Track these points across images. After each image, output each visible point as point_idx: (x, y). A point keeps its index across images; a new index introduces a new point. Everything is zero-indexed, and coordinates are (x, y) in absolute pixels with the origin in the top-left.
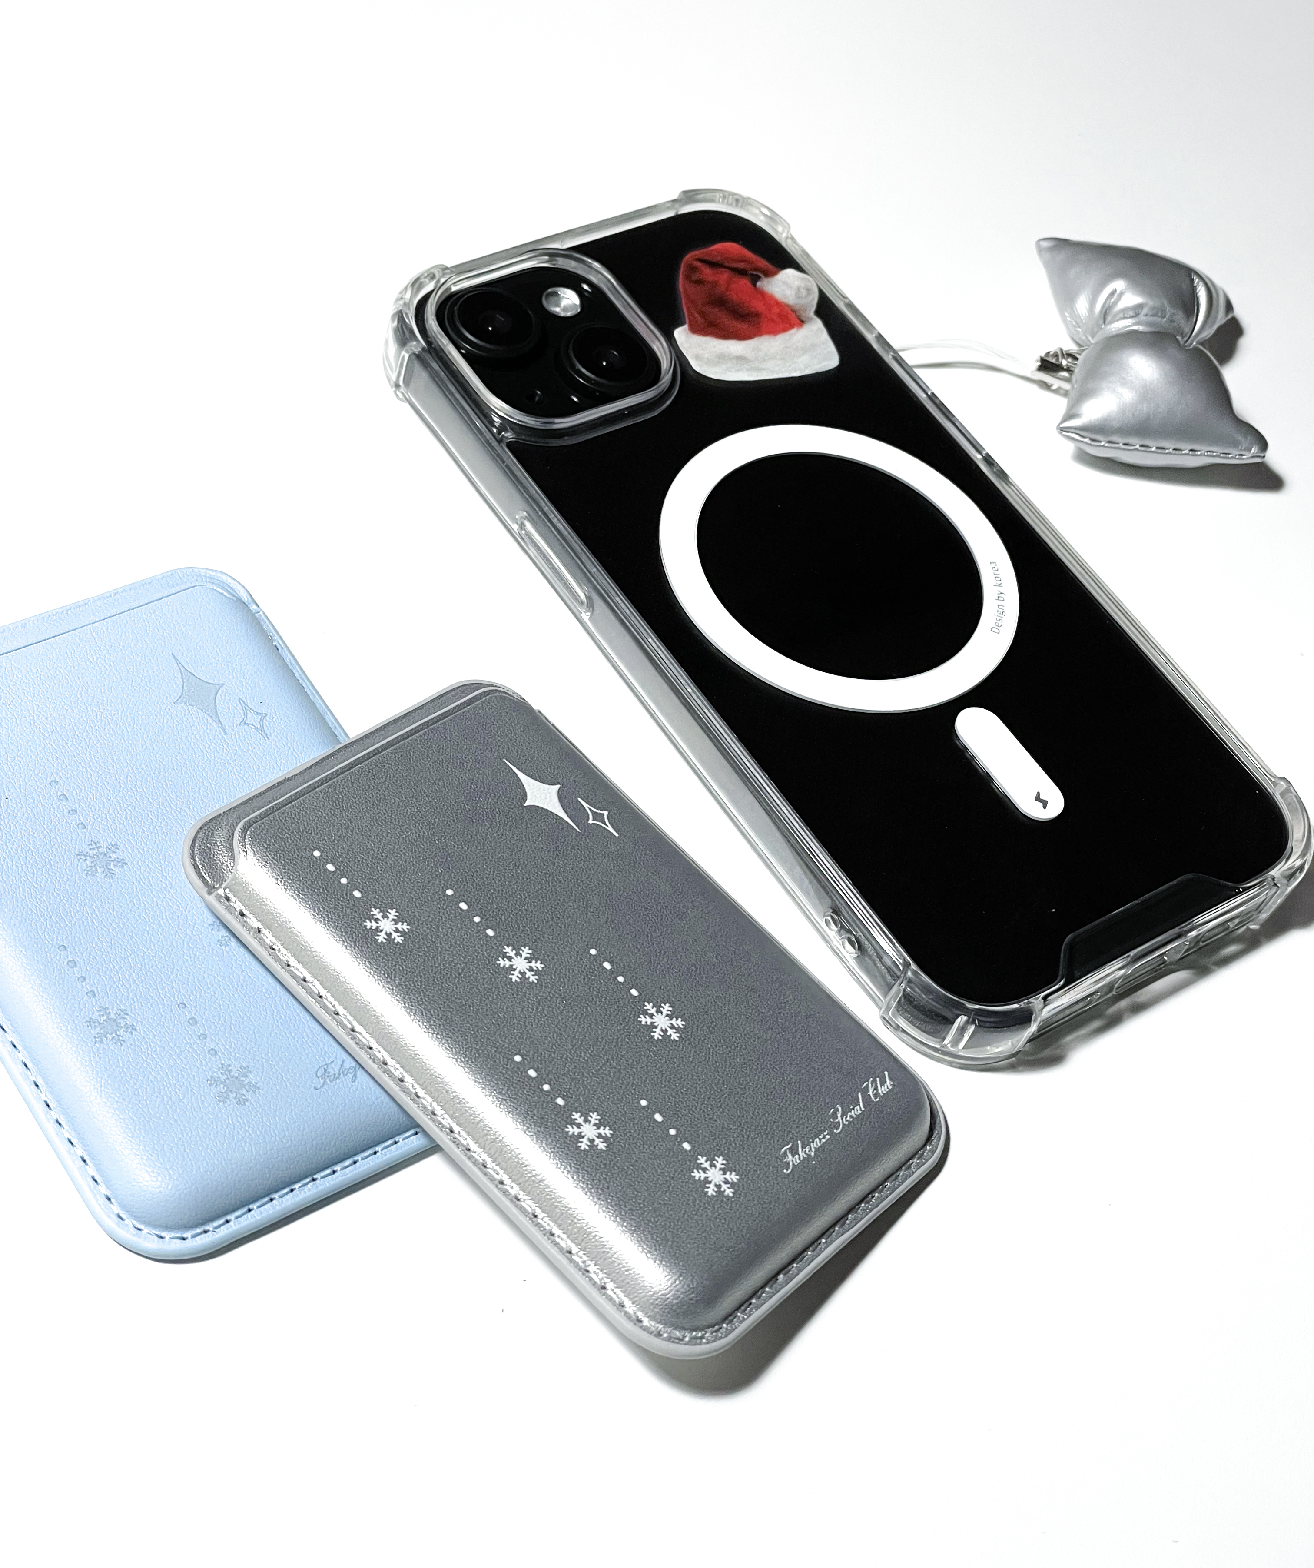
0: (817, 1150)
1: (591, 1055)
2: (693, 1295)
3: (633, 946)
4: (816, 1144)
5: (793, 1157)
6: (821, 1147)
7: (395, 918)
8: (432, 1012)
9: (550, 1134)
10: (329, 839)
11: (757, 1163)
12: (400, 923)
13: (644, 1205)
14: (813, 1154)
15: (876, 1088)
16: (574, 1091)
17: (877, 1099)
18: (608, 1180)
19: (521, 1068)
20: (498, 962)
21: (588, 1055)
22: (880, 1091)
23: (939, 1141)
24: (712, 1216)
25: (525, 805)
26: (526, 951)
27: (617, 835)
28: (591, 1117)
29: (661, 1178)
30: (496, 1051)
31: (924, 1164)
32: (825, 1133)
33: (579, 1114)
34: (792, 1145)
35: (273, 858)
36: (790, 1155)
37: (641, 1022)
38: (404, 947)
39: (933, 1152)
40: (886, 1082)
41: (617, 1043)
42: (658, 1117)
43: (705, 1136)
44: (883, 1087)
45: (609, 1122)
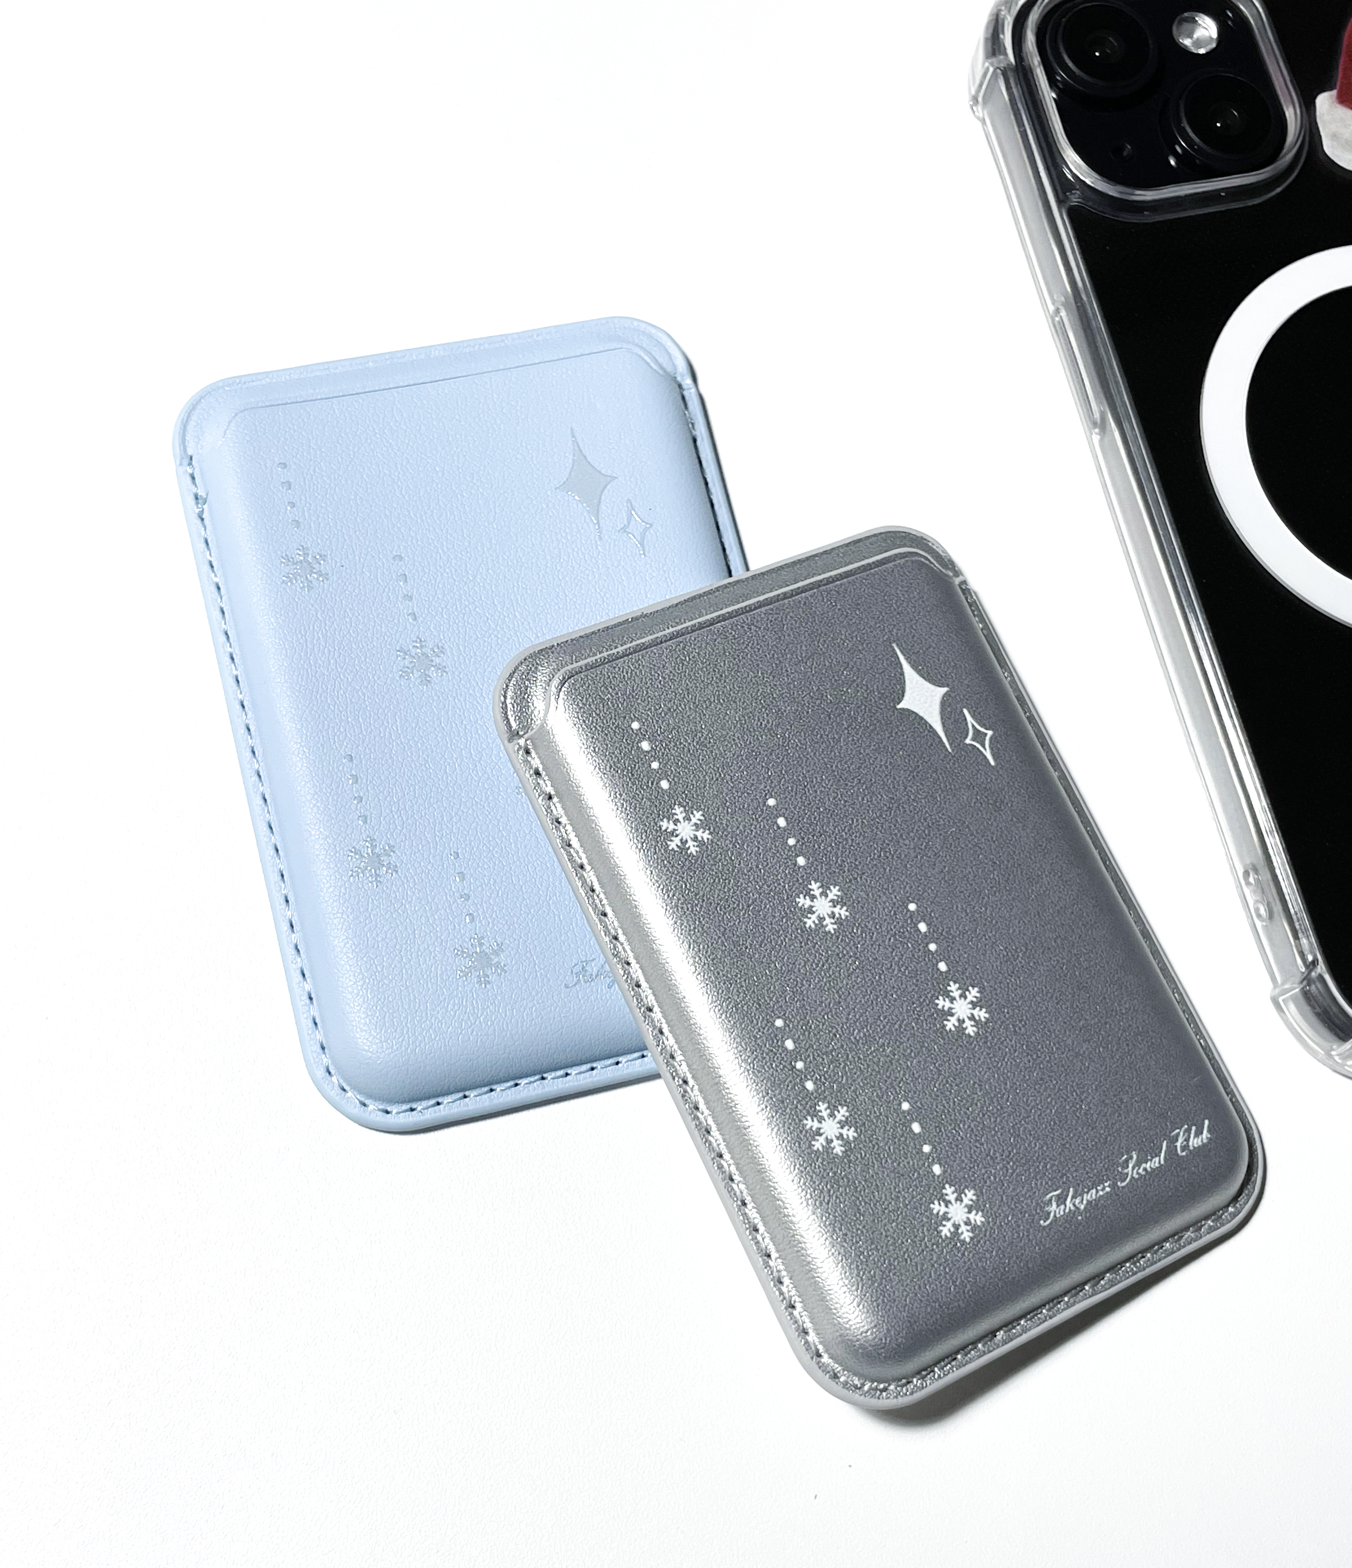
0: (1089, 1203)
1: (865, 1034)
2: (883, 1350)
3: (962, 908)
4: (1092, 1195)
5: (1058, 1206)
6: (1095, 1200)
7: (699, 822)
8: (701, 947)
9: (785, 1123)
10: (656, 710)
11: (1013, 1206)
12: (702, 830)
13: (862, 1232)
14: (1082, 1207)
15: (1187, 1140)
16: (830, 1076)
17: (1184, 1154)
18: (832, 1192)
19: (777, 1037)
20: (798, 900)
21: (862, 1035)
22: (1191, 1144)
23: (1245, 1204)
24: (936, 1262)
25: (899, 707)
26: (834, 892)
27: (992, 763)
28: (839, 1112)
29: (893, 1203)
30: (757, 1009)
31: (1219, 1228)
32: (1106, 1184)
33: (826, 1105)
34: (1062, 1192)
35: (584, 721)
36: (1054, 1204)
37: (937, 1005)
38: (696, 861)
39: (1234, 1215)
40: (1202, 1133)
41: (900, 1026)
42: (916, 1127)
43: (963, 1161)
44: (1196, 1139)
45: (856, 1122)
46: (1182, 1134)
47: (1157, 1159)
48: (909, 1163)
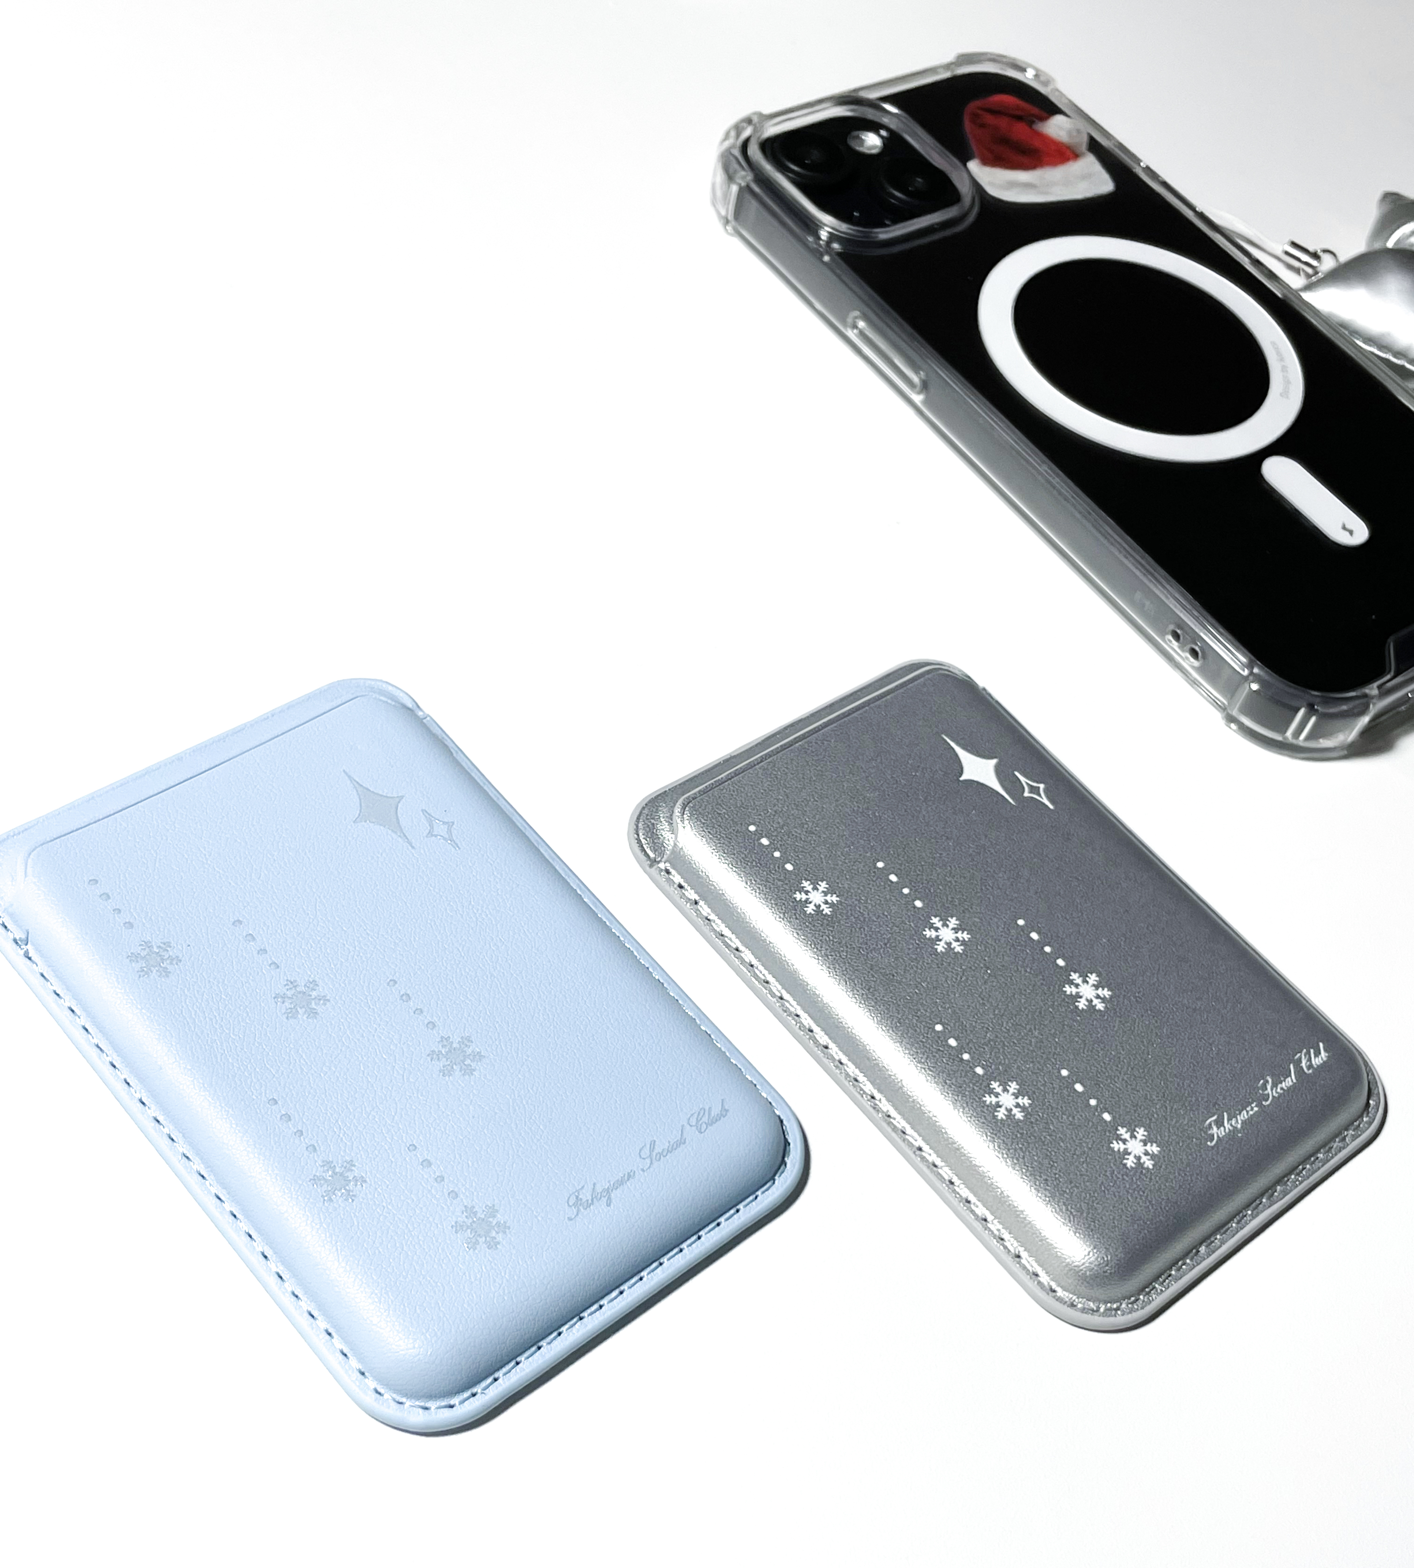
0: (1244, 1122)
1: (1013, 1024)
2: (1107, 1268)
3: (1062, 916)
7: (825, 890)
8: (856, 982)
9: (967, 1103)
10: (765, 814)
11: (1180, 1134)
12: (830, 895)
13: (1060, 1175)
16: (993, 1060)
18: (1024, 1149)
19: (942, 1038)
20: (924, 933)
21: (1010, 1025)
23: (1377, 1112)
24: (1129, 1188)
25: (961, 779)
29: (1078, 1149)
30: (917, 1020)
31: (1360, 1135)
32: (1253, 1105)
33: (998, 1083)
35: (709, 832)
37: (1066, 992)
38: (832, 918)
39: (1370, 1123)
41: (1040, 1013)
42: (1079, 1087)
43: (1126, 1107)
44: (1317, 1059)
45: (1027, 1092)
46: (1303, 1056)
47: (1289, 1079)
48: (1081, 1116)
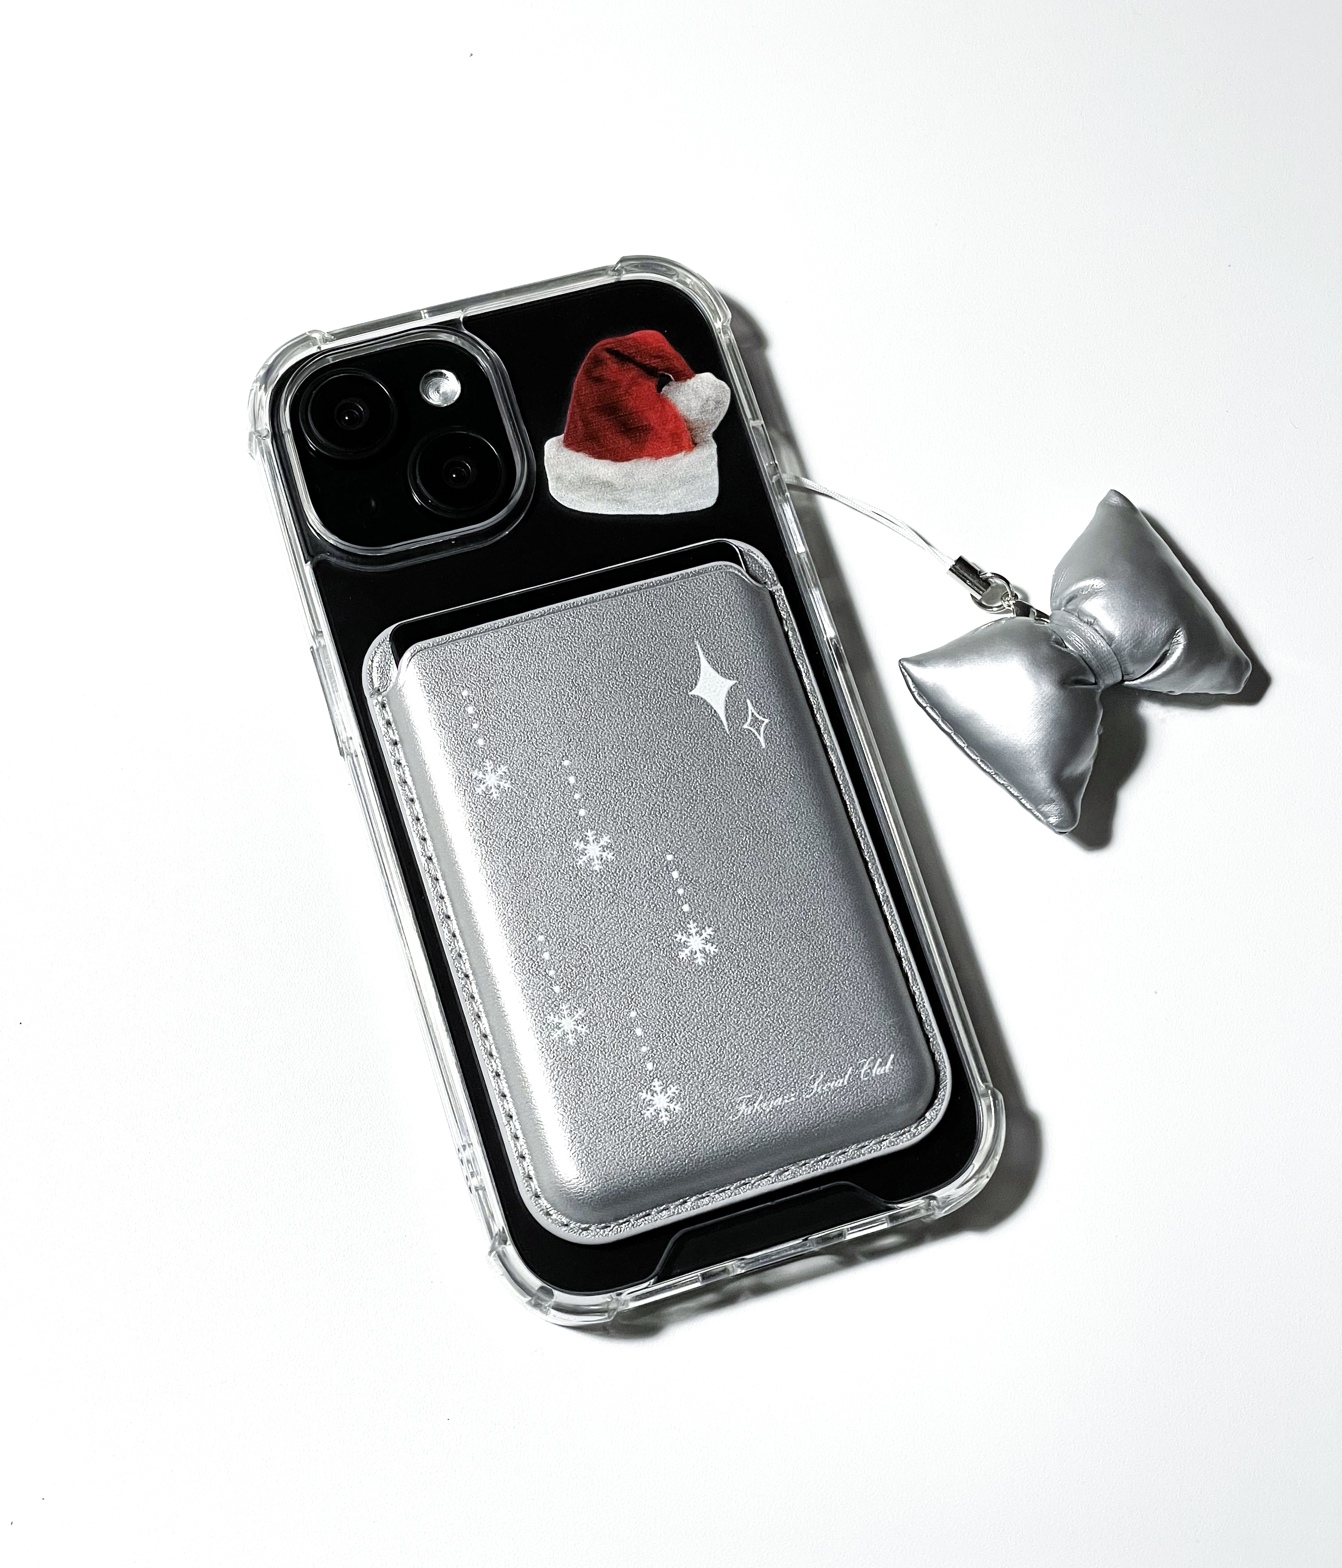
0: (774, 1108)
2: (582, 1198)
4: (779, 1102)
5: (748, 1106)
6: (781, 1106)
7: (504, 774)
12: (505, 781)
14: (768, 1110)
15: (872, 1068)
17: (867, 1079)
18: (560, 1073)
20: (574, 843)
22: (874, 1072)
25: (690, 693)
26: (606, 840)
27: (764, 745)
28: (577, 1012)
29: (609, 1087)
30: (525, 925)
32: (792, 1095)
33: (567, 1006)
34: (753, 1096)
36: (745, 1105)
37: (675, 938)
38: (496, 805)
40: (886, 1065)
44: (879, 1069)
45: (590, 1022)
46: (867, 1063)
47: (841, 1081)
48: (628, 1058)
